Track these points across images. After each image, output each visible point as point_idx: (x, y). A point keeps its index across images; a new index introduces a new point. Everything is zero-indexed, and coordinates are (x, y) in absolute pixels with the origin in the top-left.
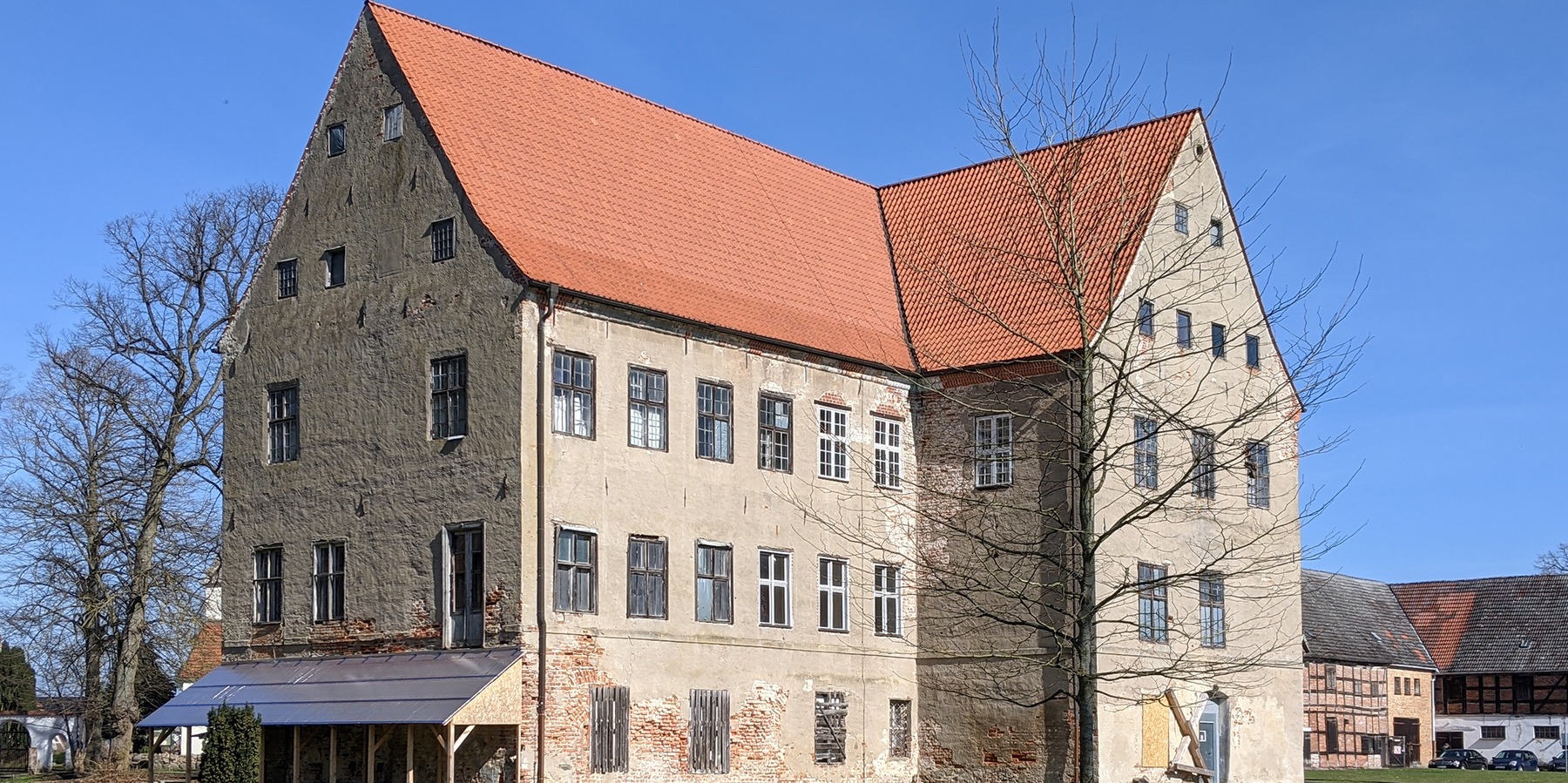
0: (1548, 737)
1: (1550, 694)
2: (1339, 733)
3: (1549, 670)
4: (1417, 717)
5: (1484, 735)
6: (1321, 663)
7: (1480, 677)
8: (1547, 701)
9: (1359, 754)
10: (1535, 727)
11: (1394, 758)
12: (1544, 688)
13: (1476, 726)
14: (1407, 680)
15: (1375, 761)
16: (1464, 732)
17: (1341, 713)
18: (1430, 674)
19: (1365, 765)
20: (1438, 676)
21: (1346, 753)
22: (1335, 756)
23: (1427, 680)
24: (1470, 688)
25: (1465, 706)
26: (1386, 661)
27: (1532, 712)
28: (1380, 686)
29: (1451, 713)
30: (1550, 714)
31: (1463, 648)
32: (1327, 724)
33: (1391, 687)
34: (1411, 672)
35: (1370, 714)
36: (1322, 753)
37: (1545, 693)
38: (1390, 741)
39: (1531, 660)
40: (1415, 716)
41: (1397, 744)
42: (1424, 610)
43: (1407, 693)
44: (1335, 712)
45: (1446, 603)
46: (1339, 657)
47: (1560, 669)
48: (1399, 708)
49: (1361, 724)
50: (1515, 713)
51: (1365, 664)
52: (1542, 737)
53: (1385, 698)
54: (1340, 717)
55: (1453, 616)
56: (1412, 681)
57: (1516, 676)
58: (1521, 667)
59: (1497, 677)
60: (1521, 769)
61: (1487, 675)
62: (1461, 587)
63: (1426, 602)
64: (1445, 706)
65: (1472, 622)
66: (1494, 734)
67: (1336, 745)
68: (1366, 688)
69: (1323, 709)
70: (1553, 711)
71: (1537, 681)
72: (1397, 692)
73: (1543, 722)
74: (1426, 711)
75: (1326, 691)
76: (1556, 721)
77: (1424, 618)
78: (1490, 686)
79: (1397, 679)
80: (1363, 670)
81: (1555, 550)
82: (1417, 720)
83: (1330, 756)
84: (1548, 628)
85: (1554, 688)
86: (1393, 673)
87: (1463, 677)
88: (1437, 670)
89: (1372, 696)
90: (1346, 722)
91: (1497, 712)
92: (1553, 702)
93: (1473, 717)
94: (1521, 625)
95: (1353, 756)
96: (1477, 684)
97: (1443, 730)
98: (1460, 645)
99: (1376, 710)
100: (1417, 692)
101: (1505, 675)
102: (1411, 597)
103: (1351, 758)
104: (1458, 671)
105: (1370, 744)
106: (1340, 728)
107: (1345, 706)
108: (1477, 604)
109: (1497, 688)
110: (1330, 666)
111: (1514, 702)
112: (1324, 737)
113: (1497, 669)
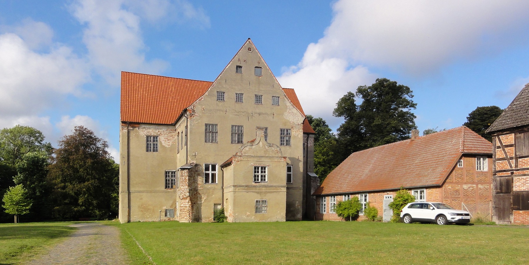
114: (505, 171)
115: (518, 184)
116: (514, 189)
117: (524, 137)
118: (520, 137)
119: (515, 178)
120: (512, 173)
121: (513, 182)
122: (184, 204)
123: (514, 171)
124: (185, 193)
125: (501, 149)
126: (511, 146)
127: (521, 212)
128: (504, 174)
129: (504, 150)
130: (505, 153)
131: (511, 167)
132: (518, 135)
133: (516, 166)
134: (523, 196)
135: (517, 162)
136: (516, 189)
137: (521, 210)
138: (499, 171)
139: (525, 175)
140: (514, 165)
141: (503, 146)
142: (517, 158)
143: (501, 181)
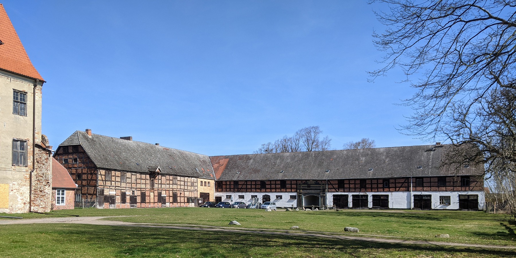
0: (241, 198)
1: (242, 186)
2: (178, 197)
3: (242, 180)
4: (209, 192)
5: (227, 198)
6: (171, 176)
7: (226, 181)
8: (241, 188)
9: (186, 203)
10: (239, 195)
11: (199, 204)
12: (241, 185)
13: (225, 195)
14: (205, 182)
15: (192, 205)
16: (222, 197)
17: (179, 191)
18: (214, 181)
19: (188, 206)
20: (216, 181)
21: (180, 202)
22: (176, 203)
23: (212, 182)
24: (224, 185)
25: (222, 189)
26: (197, 176)
27: (238, 191)
28: (195, 184)
29: (219, 192)
30: (242, 192)
31: (223, 174)
32: (173, 194)
33: (199, 184)
34: (207, 180)
35: (190, 191)
36: (170, 203)
37: (241, 186)
38: (198, 199)
39: (238, 177)
40: (208, 192)
41: (200, 200)
42: (216, 163)
43: (205, 186)
44: (177, 190)
45: (222, 162)
46: (178, 174)
47: (245, 180)
48: (202, 190)
49: (187, 194)
50: (234, 192)
51: (189, 177)
52: (240, 198)
53: (197, 187)
54: (178, 192)
55: (222, 165)
56: (207, 182)
57: (234, 181)
58: (235, 179)
59: (230, 181)
60: (223, 207)
61: (228, 181)
62: (226, 157)
63: (217, 161)
64: (218, 189)
65: (226, 167)
66: (229, 197)
67: (177, 200)
68: (189, 184)
69: (172, 189)
70: (243, 191)
71: (240, 183)
72: (202, 185)
73: (241, 194)
74: (212, 191)
75: (173, 184)
76: (243, 194)
77: (216, 165)
78: (228, 184)
79: (202, 182)
80: (188, 179)
81: (258, 150)
82: (209, 193)
83: (174, 203)
84: (244, 169)
85: (243, 185)
86: (199, 180)
87: (222, 182)
88: (216, 179)
89: (191, 186)
90: (181, 193)
91: (230, 191)
92: (243, 188)
93: (224, 192)
94: (238, 167)
95: (183, 204)
96: (225, 184)
97: (217, 196)
98: (223, 173)
99: (193, 190)
100: (209, 185)
101: (232, 181)
102: (214, 159)
103: (182, 204)
104: (221, 180)
105: (189, 200)
106: (179, 195)
107: (180, 189)
108: (229, 162)
109: (230, 185)
110: (174, 177)
111: (234, 188)
112: (172, 198)
113: (230, 179)
114: (101, 185)
115: (106, 192)
116: (104, 194)
119: (105, 189)
120: (104, 187)
121: (104, 191)
126: (104, 175)
127: (107, 203)
128: (101, 187)
130: (102, 178)
132: (106, 172)
133: (105, 184)
134: (107, 197)
138: (100, 185)
139: (108, 188)
140: (104, 184)
141: (101, 175)
142: (106, 181)
143: (100, 190)
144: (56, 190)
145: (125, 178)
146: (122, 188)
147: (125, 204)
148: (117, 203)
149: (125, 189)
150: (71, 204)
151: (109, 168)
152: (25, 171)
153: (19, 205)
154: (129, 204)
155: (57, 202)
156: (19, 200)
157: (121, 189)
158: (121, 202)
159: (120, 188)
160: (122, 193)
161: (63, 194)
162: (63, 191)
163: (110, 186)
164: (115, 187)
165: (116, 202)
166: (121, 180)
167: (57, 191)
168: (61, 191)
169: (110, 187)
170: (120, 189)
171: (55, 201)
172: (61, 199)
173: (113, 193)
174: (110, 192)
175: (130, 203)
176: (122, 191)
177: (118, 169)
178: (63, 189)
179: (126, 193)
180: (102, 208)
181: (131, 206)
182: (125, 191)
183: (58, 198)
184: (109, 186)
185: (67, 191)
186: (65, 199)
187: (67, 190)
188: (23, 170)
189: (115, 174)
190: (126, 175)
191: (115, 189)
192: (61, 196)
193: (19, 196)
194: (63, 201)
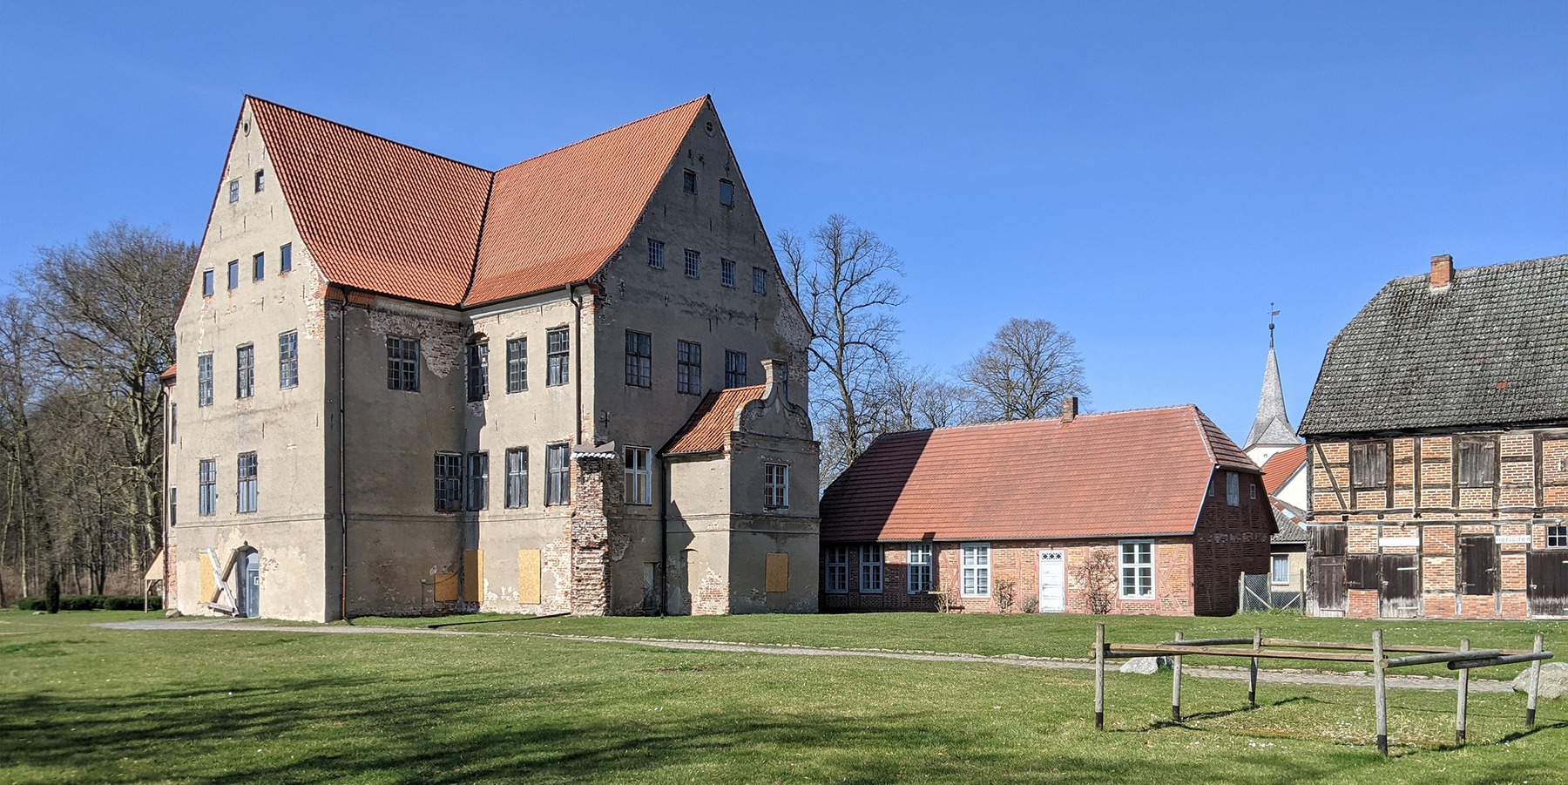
114: (1330, 513)
115: (1356, 539)
116: (1349, 549)
117: (1368, 453)
118: (1361, 451)
119: (1351, 528)
120: (1345, 519)
121: (1346, 536)
122: (589, 561)
123: (1350, 515)
124: (594, 528)
125: (1325, 470)
126: (1342, 465)
127: (1363, 592)
128: (1330, 519)
129: (1329, 472)
130: (1332, 478)
131: (1344, 506)
132: (1357, 448)
133: (1353, 505)
134: (1366, 561)
135: (1354, 498)
136: (1353, 549)
137: (1363, 589)
138: (1319, 513)
139: (1369, 523)
140: (1348, 503)
141: (1327, 465)
142: (1354, 490)
143: (1323, 532)
144: (1116, 544)
145: (1488, 460)
146: (1465, 517)
147: (1492, 599)
148: (1428, 592)
149: (1489, 517)
150: (1179, 594)
151: (1374, 426)
152: (566, 516)
153: (557, 598)
154: (1523, 597)
155: (1122, 587)
156: (558, 586)
157: (1460, 519)
158: (1459, 587)
159: (1451, 517)
160: (1468, 541)
161: (1146, 559)
162: (1145, 548)
163: (1385, 512)
164: (1416, 516)
165: (1426, 586)
166: (1455, 473)
167: (1120, 548)
168: (1136, 548)
169: (1381, 515)
170: (1450, 523)
171: (1114, 585)
172: (1137, 577)
173: (1402, 542)
174: (1384, 542)
175: (1529, 592)
176: (1467, 529)
177: (1424, 423)
178: (1145, 541)
179: (1498, 540)
180: (1333, 614)
181: (1538, 609)
182: (1486, 529)
183: (1130, 572)
184: (1375, 512)
185: (1160, 546)
186: (1153, 577)
187: (1163, 543)
188: (562, 515)
189: (1418, 448)
190: (1491, 445)
191: (1420, 525)
192: (1137, 565)
193: (557, 577)
194: (1146, 582)
